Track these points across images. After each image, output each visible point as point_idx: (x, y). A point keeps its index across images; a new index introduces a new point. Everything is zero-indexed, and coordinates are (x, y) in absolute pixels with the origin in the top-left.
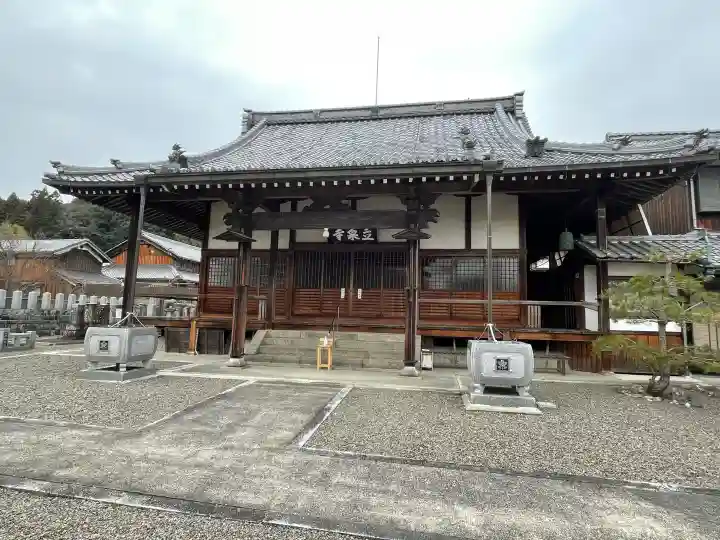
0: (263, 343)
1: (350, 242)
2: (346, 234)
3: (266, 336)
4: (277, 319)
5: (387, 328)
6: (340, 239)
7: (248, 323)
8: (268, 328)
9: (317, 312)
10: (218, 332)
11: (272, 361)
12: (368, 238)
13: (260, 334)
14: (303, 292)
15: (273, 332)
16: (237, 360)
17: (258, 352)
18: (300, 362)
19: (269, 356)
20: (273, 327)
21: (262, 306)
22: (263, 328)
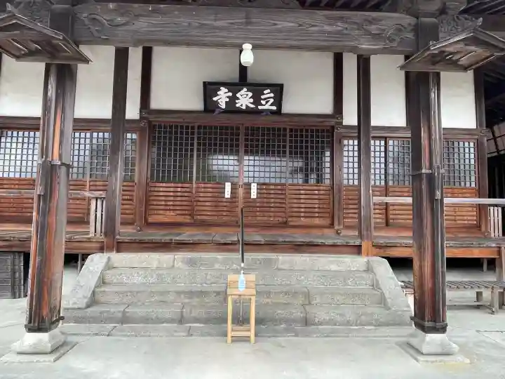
0: (102, 282)
1: (239, 111)
2: (233, 99)
3: (109, 266)
4: (125, 232)
5: (323, 245)
6: (223, 106)
7: (69, 241)
8: (110, 249)
9: (187, 219)
10: (10, 258)
11: (125, 319)
12: (267, 106)
13: (96, 263)
14: (162, 188)
15: (118, 258)
16: (44, 336)
17: (93, 301)
18: (181, 320)
19: (116, 310)
20: (120, 247)
21: (97, 212)
22: (101, 250)
